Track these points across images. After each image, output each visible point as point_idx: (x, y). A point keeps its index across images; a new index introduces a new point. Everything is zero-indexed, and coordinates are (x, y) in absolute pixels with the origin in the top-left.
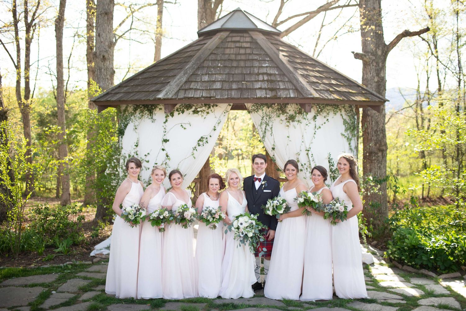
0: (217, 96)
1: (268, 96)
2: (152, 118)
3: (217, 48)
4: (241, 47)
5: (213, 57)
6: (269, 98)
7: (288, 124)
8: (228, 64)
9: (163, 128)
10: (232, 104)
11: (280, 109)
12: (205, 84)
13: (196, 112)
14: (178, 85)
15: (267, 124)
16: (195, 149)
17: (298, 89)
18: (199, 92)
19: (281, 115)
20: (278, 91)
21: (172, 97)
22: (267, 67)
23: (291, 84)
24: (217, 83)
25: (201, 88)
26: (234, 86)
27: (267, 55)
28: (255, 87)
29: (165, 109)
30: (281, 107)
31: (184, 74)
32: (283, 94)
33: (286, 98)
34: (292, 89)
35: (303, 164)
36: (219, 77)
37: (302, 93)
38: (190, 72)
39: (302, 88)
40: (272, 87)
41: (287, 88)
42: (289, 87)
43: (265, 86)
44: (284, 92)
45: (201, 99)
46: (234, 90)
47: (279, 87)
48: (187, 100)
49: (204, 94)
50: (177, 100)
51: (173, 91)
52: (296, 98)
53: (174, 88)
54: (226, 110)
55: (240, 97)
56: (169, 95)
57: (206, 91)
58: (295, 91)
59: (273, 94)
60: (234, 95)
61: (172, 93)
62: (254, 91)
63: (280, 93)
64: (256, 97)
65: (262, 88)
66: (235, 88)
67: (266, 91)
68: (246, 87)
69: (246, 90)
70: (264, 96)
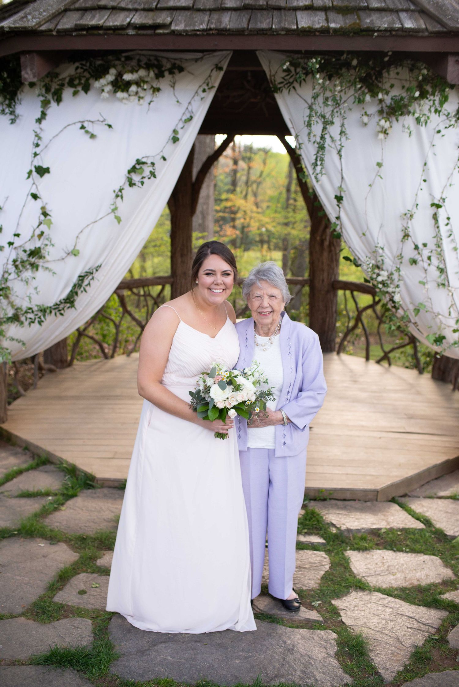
0: (176, 25)
1: (332, 25)
2: (12, 113)
6: (335, 30)
7: (387, 125)
9: (34, 134)
10: (224, 65)
11: (366, 80)
13: (120, 86)
15: (327, 123)
16: (119, 194)
17: (426, 10)
18: (123, 14)
19: (368, 98)
20: (362, 14)
21: (39, 24)
25: (130, 6)
28: (295, 4)
29: (23, 67)
30: (369, 75)
32: (379, 22)
33: (390, 31)
34: (406, 10)
35: (420, 246)
37: (441, 17)
40: (346, 3)
41: (391, 6)
42: (399, 5)
43: (325, 3)
44: (383, 18)
45: (127, 34)
46: (229, 13)
47: (366, 4)
48: (84, 35)
49: (136, 20)
50: (53, 35)
51: (44, 11)
52: (420, 34)
53: (49, 6)
54: (207, 81)
55: (246, 26)
56: (29, 21)
57: (144, 14)
58: (417, 14)
59: (347, 21)
60: (227, 23)
61: (41, 17)
62: (290, 14)
63: (371, 19)
64: (295, 27)
65: (315, 5)
66: (231, 6)
67: (328, 13)
68: (267, 3)
69: (265, 9)
70: (322, 27)
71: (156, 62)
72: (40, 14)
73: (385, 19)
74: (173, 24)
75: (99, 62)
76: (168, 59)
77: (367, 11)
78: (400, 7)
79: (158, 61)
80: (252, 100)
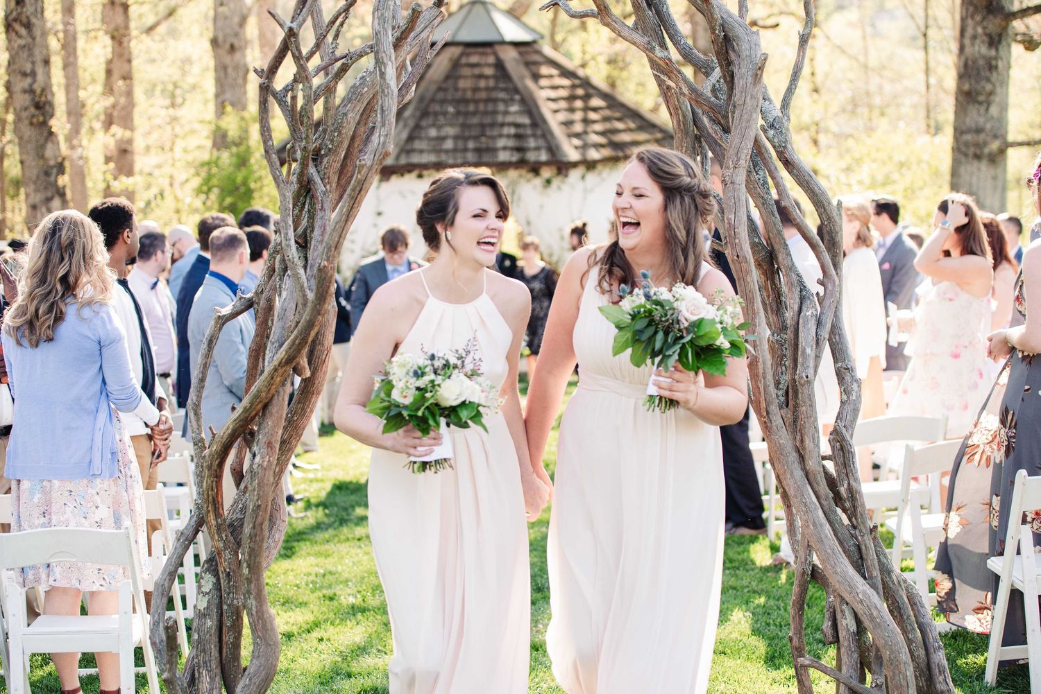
3: (447, 77)
4: (481, 76)
5: (440, 96)
8: (462, 108)
11: (534, 172)
12: (433, 143)
13: (420, 176)
17: (553, 149)
19: (534, 178)
20: (526, 152)
22: (515, 113)
24: (448, 140)
26: (471, 145)
27: (517, 91)
28: (498, 146)
31: (405, 126)
32: (531, 156)
34: (545, 148)
36: (451, 131)
37: (557, 154)
38: (411, 123)
39: (558, 147)
40: (520, 145)
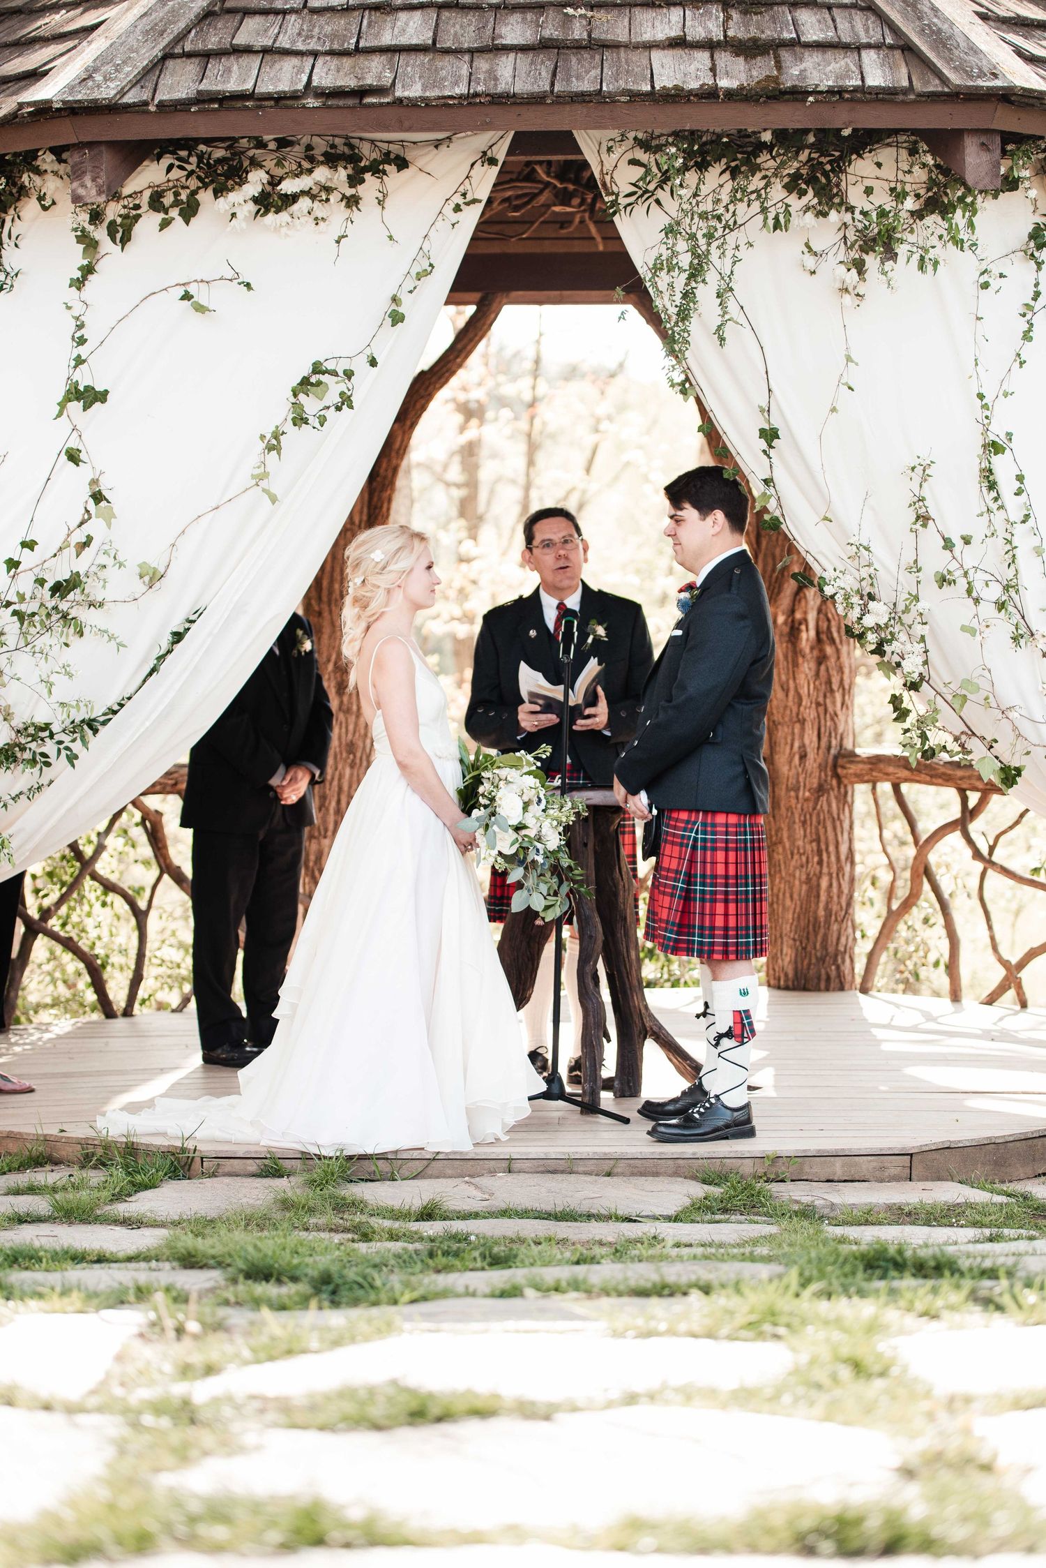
0: (404, 88)
1: (724, 83)
6: (730, 95)
10: (501, 153)
11: (812, 180)
12: (327, 26)
13: (269, 202)
14: (155, 31)
16: (274, 442)
17: (914, 47)
18: (289, 64)
19: (814, 216)
20: (785, 55)
21: (122, 93)
23: (873, 18)
24: (403, 16)
25: (300, 46)
26: (514, 32)
28: (647, 37)
29: (76, 174)
32: (819, 73)
33: (837, 93)
34: (877, 47)
39: (941, 40)
40: (754, 32)
41: (846, 39)
42: (862, 34)
43: (710, 32)
44: (829, 64)
45: (304, 107)
46: (512, 55)
47: (794, 35)
48: (214, 110)
49: (321, 77)
50: (149, 112)
51: (124, 62)
52: (901, 97)
53: (131, 50)
54: (462, 189)
55: (547, 88)
56: (99, 86)
57: (334, 62)
58: (898, 53)
59: (755, 73)
60: (510, 80)
61: (122, 76)
62: (638, 58)
63: (802, 67)
64: (649, 88)
65: (688, 38)
66: (515, 42)
67: (716, 56)
68: (589, 36)
69: (585, 48)
70: (702, 86)
71: (346, 150)
72: (117, 70)
73: (830, 68)
74: (398, 86)
75: (219, 153)
76: (372, 142)
77: (798, 49)
78: (864, 41)
79: (352, 147)
80: (557, 209)
